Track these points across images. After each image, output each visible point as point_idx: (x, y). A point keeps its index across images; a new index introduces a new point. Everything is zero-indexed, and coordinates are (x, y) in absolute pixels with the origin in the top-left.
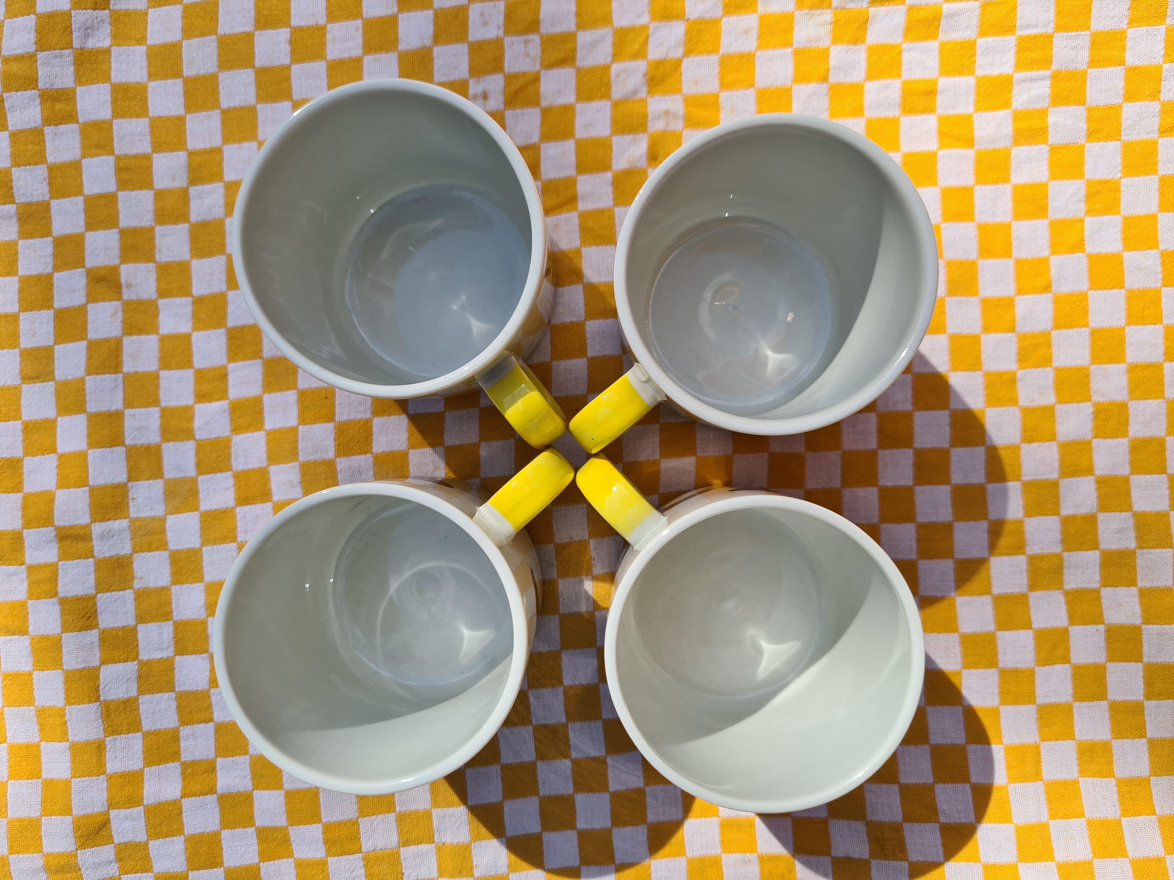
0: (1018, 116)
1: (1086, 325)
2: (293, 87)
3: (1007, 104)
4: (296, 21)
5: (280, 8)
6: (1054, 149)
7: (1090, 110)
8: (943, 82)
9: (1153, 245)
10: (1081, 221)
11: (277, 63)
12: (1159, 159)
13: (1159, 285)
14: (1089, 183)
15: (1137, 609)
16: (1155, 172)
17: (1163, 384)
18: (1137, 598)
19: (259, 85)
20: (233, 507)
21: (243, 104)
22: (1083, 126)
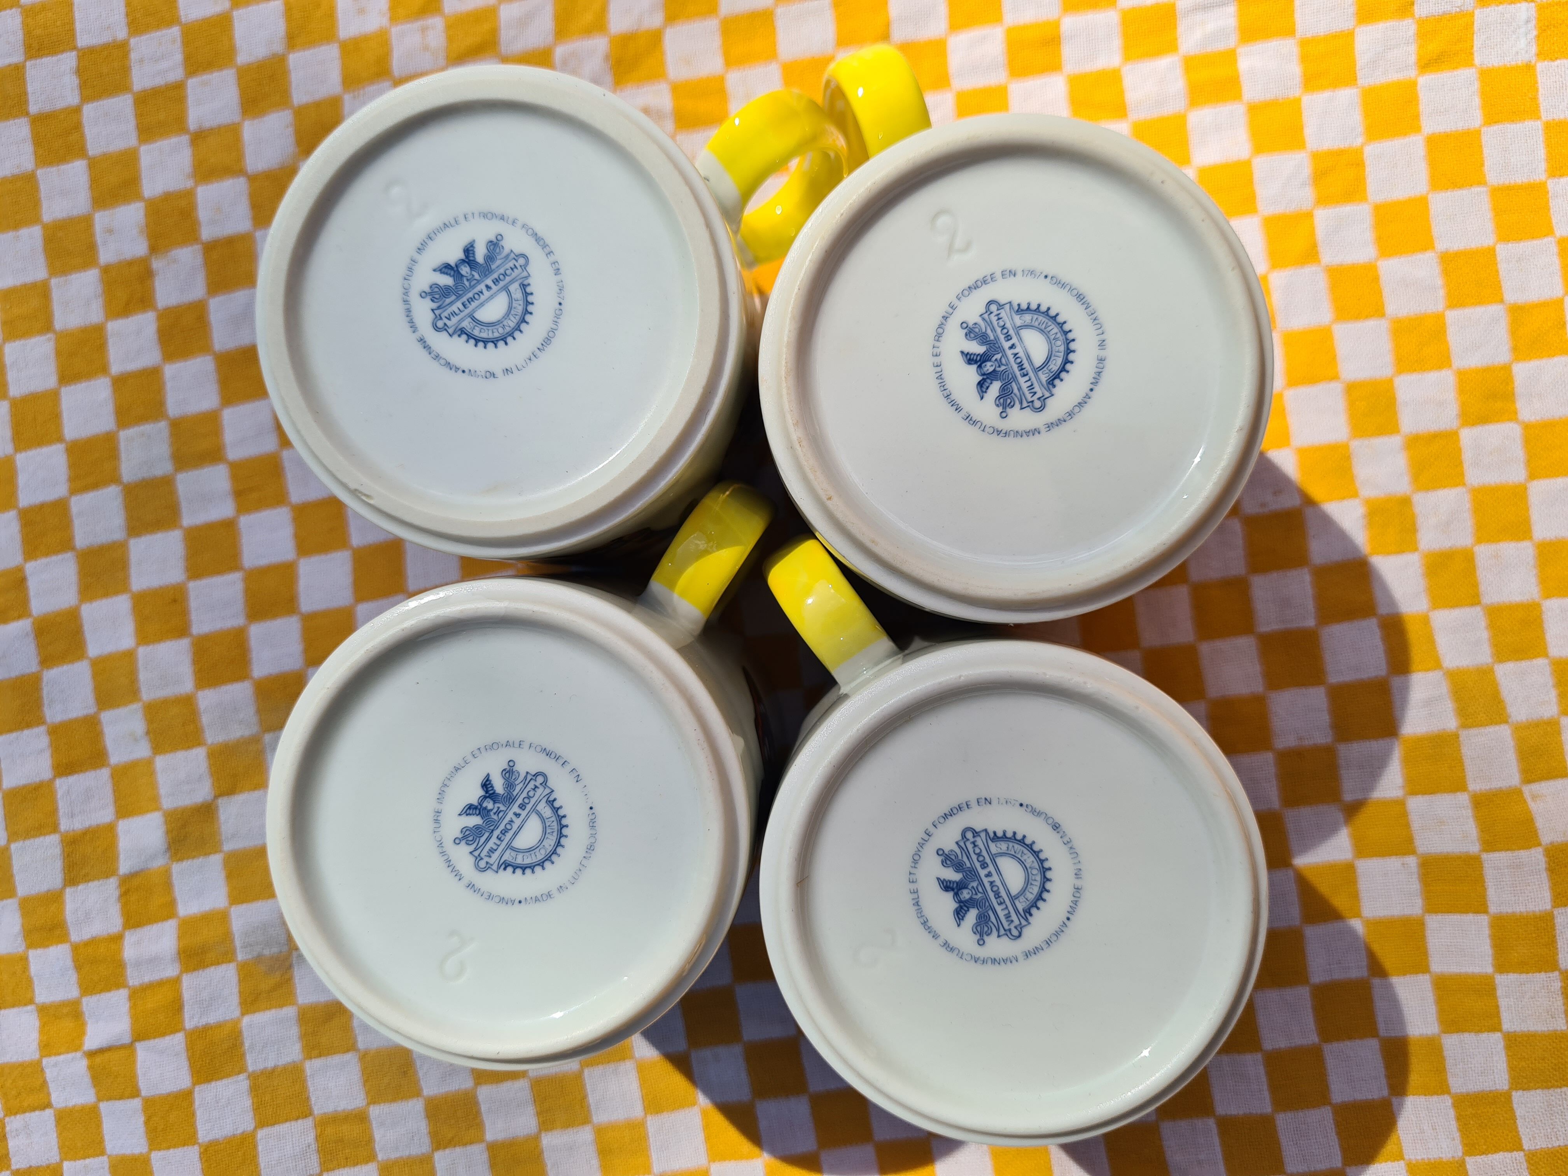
0: (1190, 64)
1: (1335, 378)
2: (88, 138)
3: (1171, 47)
4: (83, 41)
5: (59, 23)
6: (1254, 109)
7: (1304, 43)
8: (1069, 23)
9: (1427, 245)
10: (1309, 215)
11: (60, 105)
12: (1421, 110)
13: (1440, 307)
14: (1316, 156)
15: (1471, 828)
16: (1417, 129)
17: (1461, 463)
18: (1469, 811)
19: (38, 141)
20: (51, 779)
21: (16, 171)
22: (1295, 69)
